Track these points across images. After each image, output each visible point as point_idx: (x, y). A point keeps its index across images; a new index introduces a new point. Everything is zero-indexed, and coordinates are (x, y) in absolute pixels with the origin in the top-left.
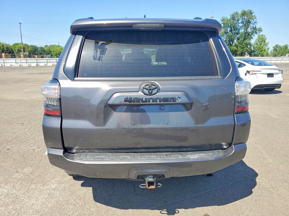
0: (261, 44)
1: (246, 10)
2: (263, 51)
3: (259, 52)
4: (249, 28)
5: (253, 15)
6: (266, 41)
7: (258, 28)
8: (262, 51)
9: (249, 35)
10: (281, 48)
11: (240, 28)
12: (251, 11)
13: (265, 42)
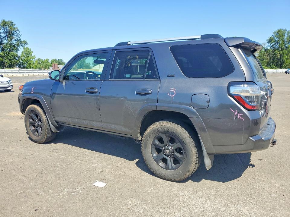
0: (28, 57)
1: (7, 20)
2: (32, 64)
3: (28, 65)
4: (14, 40)
5: (14, 26)
6: (33, 55)
7: (23, 41)
8: (30, 64)
9: (15, 47)
10: (43, 62)
11: (2, 38)
12: (12, 23)
13: (31, 55)
